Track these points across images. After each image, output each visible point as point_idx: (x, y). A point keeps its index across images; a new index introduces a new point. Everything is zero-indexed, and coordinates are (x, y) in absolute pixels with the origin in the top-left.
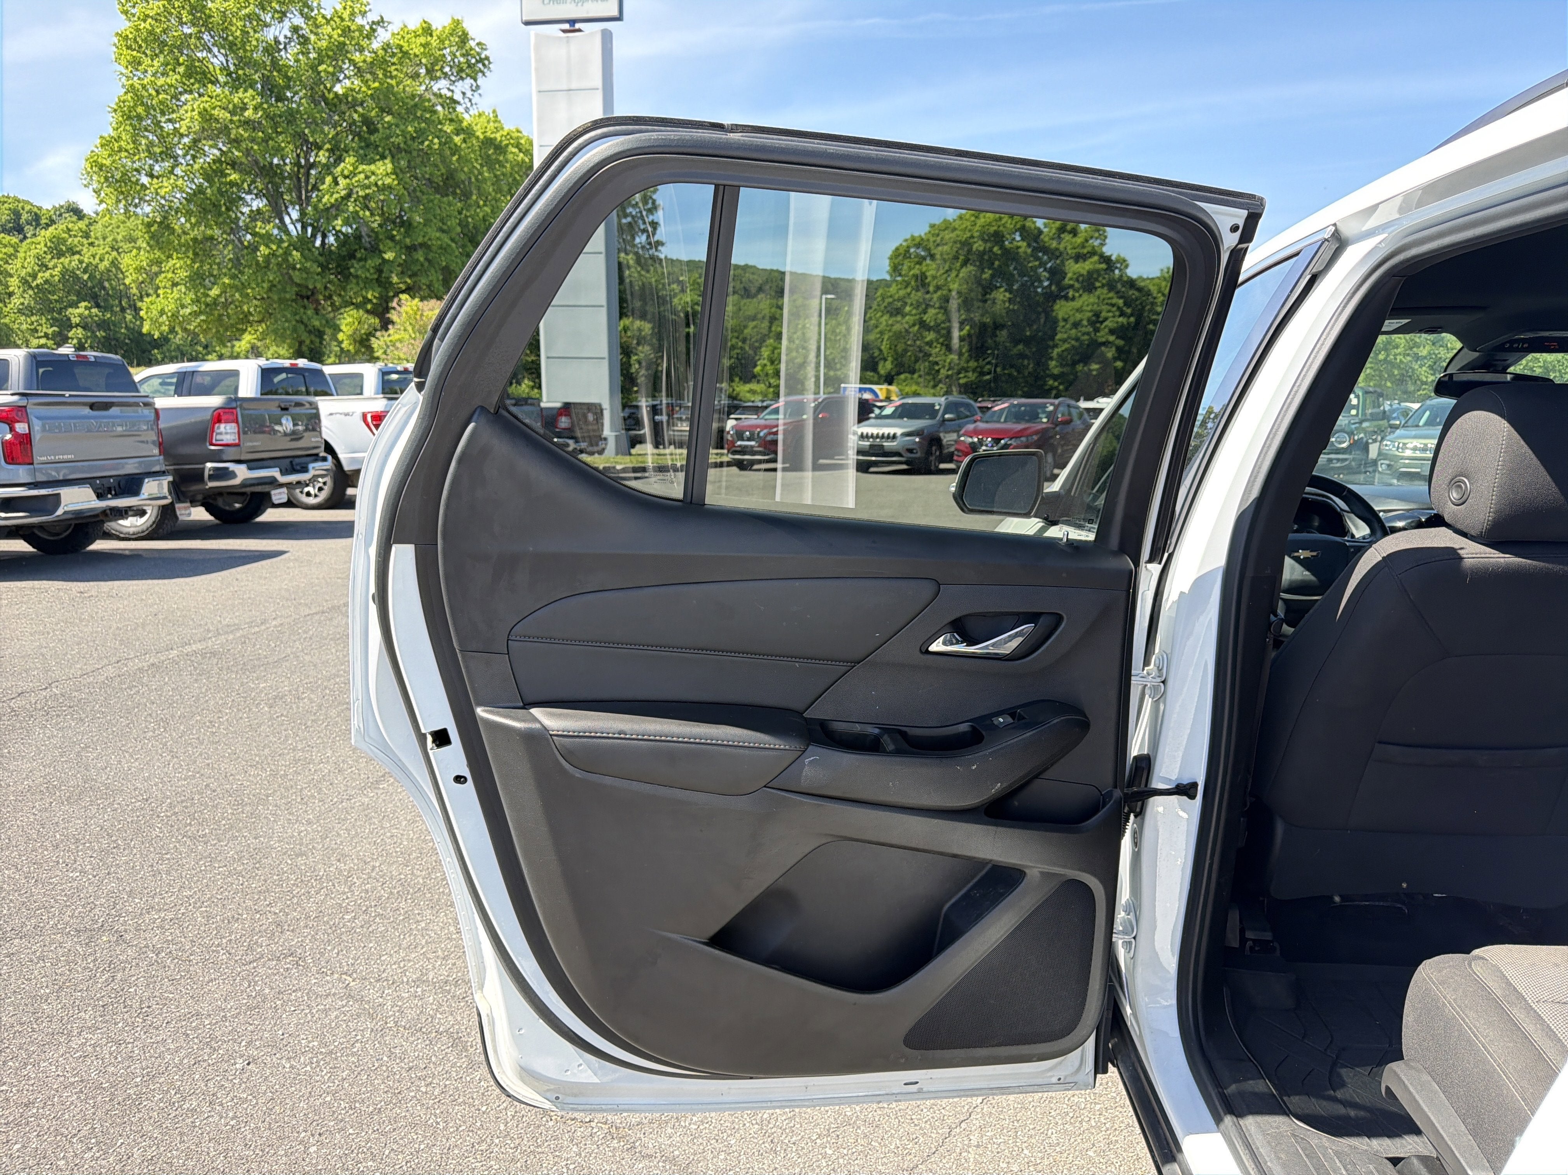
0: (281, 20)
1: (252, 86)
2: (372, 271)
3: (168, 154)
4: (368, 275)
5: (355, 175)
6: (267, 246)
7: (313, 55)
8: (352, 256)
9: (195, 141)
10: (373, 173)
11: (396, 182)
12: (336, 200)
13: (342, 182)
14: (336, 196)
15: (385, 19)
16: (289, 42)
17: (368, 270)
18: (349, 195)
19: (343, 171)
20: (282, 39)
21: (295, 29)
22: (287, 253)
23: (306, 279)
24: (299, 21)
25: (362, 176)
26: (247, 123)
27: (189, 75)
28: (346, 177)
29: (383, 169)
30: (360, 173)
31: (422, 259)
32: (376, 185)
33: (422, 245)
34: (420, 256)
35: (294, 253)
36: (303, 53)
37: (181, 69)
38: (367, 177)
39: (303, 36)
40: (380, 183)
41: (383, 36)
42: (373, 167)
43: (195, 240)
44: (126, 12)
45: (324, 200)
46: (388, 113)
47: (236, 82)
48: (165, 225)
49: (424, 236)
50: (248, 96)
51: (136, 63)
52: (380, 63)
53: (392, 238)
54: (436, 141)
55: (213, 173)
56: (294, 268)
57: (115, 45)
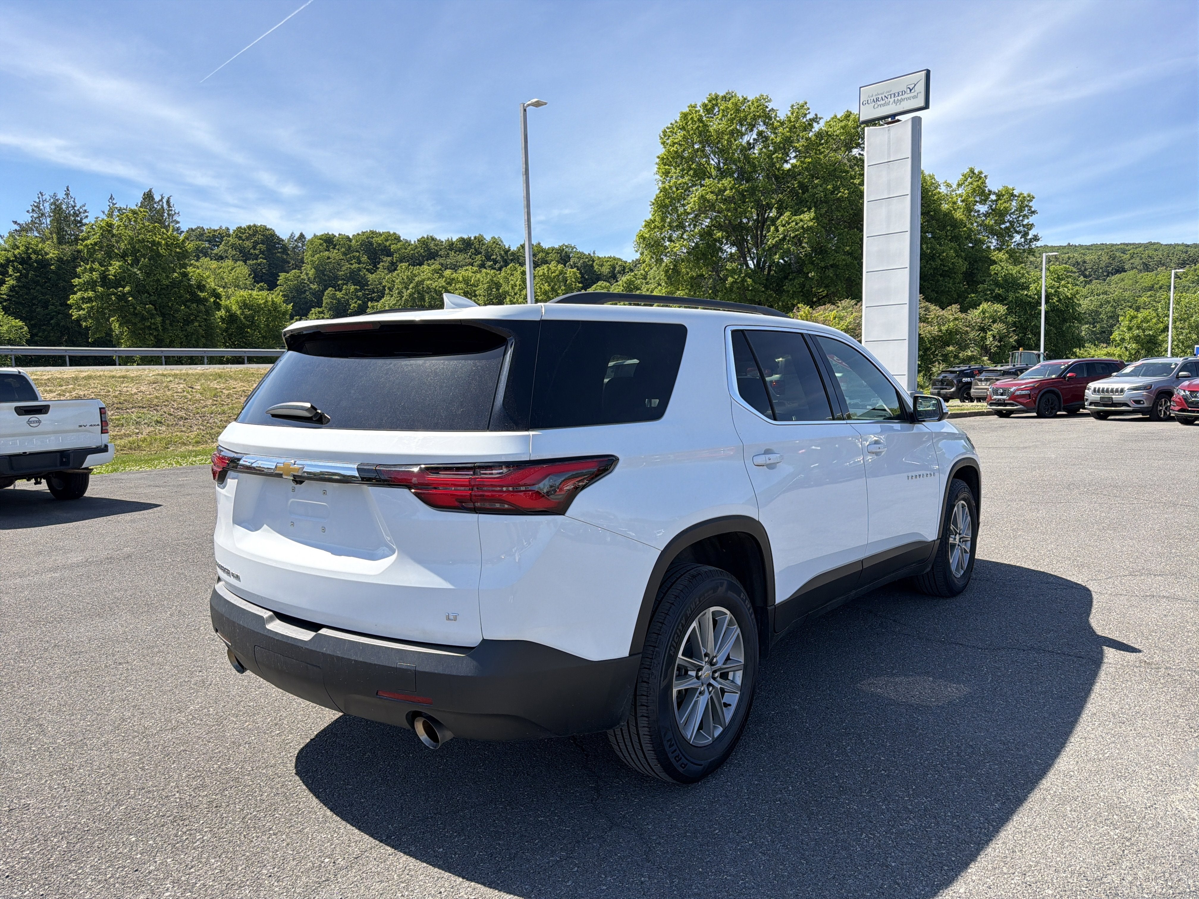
0: (752, 130)
1: (731, 175)
2: (797, 286)
3: (681, 226)
4: (795, 289)
5: (789, 224)
6: (732, 277)
7: (771, 148)
8: (786, 278)
9: (696, 216)
10: (801, 220)
11: (816, 224)
12: (776, 241)
13: (781, 229)
14: (777, 239)
15: (819, 116)
16: (756, 143)
17: (795, 286)
18: (784, 239)
19: (782, 221)
20: (751, 141)
21: (760, 134)
22: (743, 280)
23: (754, 296)
24: (762, 128)
25: (794, 223)
26: (725, 201)
27: (696, 175)
28: (784, 226)
29: (807, 217)
30: (793, 222)
31: (831, 275)
32: (803, 227)
33: (832, 266)
34: (830, 273)
35: (749, 280)
36: (765, 147)
37: (691, 172)
38: (797, 224)
39: (765, 137)
40: (805, 226)
41: (816, 127)
42: (802, 216)
43: (692, 278)
44: (663, 143)
45: (769, 243)
46: (817, 178)
47: (723, 174)
48: (676, 271)
49: (834, 260)
50: (727, 182)
51: (667, 173)
52: (812, 146)
53: (812, 263)
54: (846, 191)
55: (707, 234)
56: (748, 290)
57: (657, 164)
